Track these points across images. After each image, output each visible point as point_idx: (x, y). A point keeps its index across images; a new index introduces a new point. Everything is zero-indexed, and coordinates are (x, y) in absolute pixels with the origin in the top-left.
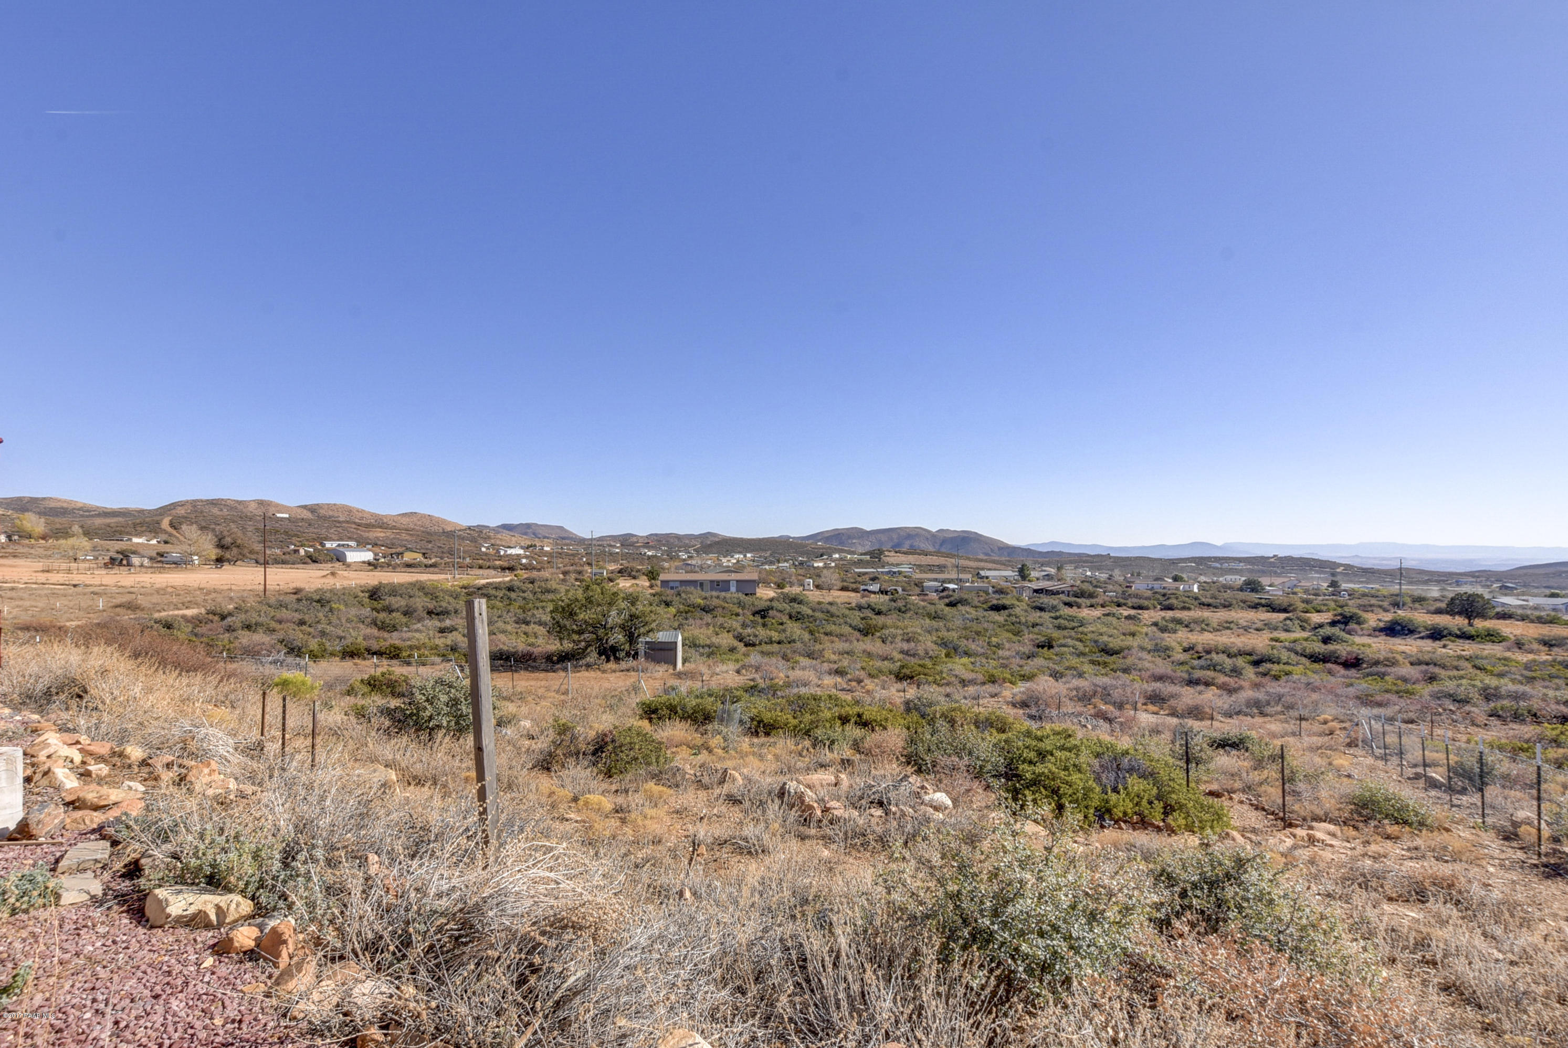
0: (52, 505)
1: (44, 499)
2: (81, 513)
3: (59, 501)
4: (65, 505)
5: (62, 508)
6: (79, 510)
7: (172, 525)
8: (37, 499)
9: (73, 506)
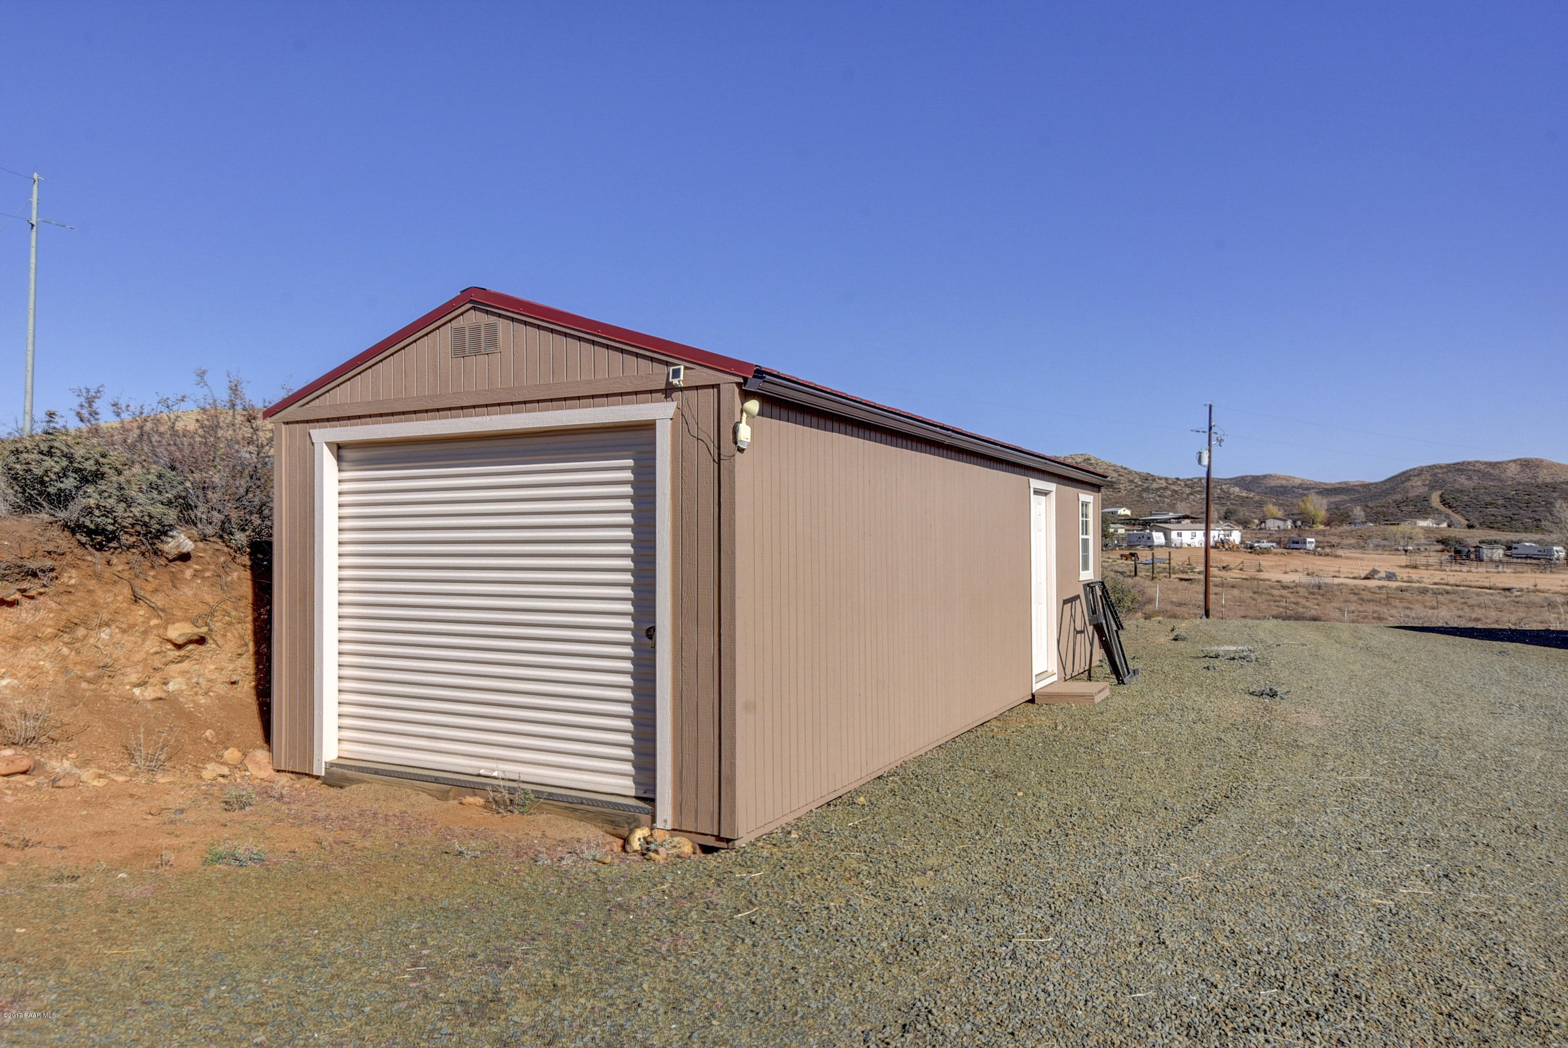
0: (1273, 483)
1: (1265, 477)
2: (1301, 491)
3: (1279, 478)
4: (1284, 482)
5: (1282, 486)
6: (1298, 488)
7: (1444, 502)
8: (1258, 477)
9: (1290, 484)
